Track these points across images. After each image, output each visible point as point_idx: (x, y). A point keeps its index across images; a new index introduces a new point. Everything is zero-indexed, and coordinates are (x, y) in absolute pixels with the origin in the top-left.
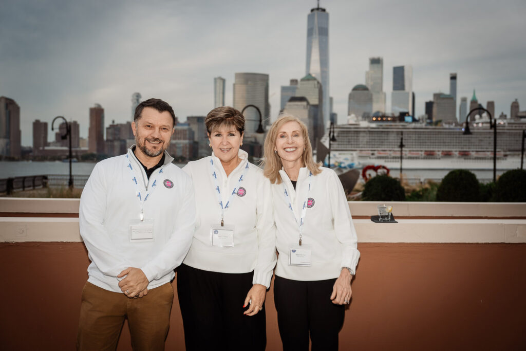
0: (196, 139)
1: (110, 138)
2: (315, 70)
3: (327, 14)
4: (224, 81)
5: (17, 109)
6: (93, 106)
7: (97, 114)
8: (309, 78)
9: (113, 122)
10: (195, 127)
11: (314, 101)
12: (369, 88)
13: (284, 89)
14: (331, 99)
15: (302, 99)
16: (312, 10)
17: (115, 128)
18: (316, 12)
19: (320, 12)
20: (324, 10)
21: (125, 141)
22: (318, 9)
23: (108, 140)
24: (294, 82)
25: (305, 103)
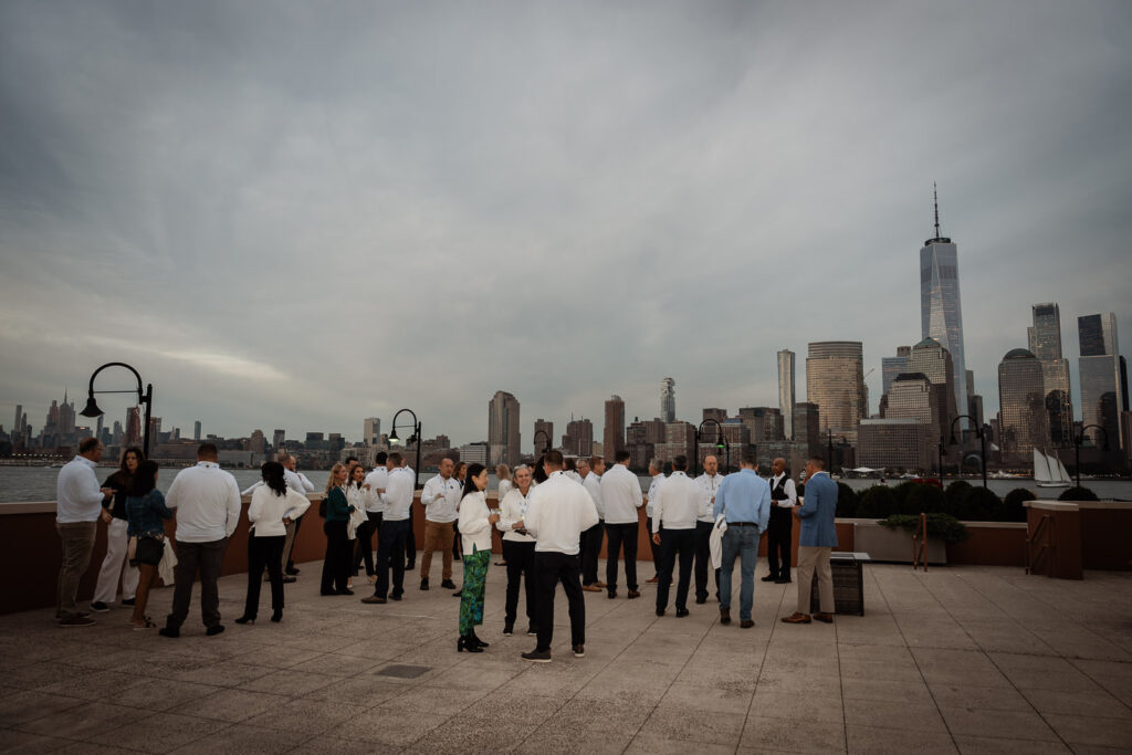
0: (753, 441)
1: (633, 441)
2: (938, 331)
3: (955, 246)
4: (792, 355)
5: (516, 406)
6: (610, 399)
7: (615, 409)
8: (928, 343)
9: (636, 419)
10: (750, 424)
11: (938, 378)
12: (1037, 354)
13: (887, 362)
14: (970, 375)
15: (918, 376)
16: (927, 243)
17: (639, 427)
18: (934, 244)
19: (941, 244)
20: (948, 241)
21: (652, 446)
22: (937, 240)
23: (628, 445)
24: (903, 350)
25: (923, 383)
